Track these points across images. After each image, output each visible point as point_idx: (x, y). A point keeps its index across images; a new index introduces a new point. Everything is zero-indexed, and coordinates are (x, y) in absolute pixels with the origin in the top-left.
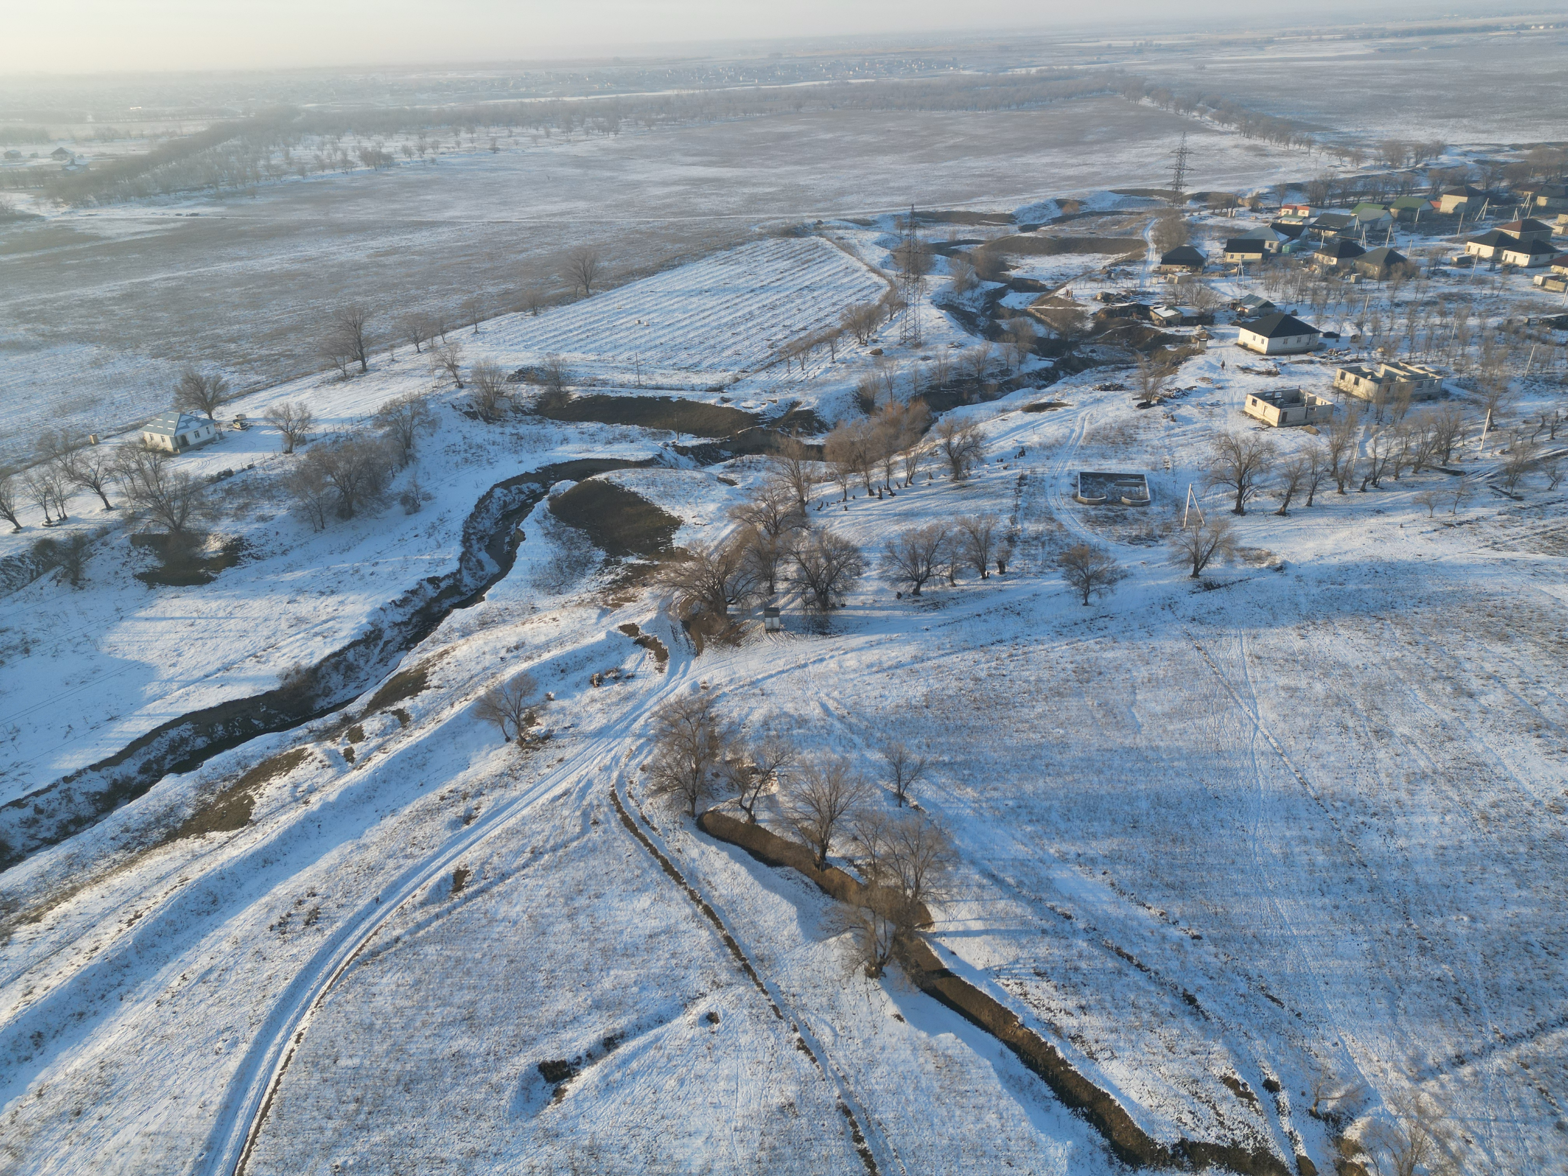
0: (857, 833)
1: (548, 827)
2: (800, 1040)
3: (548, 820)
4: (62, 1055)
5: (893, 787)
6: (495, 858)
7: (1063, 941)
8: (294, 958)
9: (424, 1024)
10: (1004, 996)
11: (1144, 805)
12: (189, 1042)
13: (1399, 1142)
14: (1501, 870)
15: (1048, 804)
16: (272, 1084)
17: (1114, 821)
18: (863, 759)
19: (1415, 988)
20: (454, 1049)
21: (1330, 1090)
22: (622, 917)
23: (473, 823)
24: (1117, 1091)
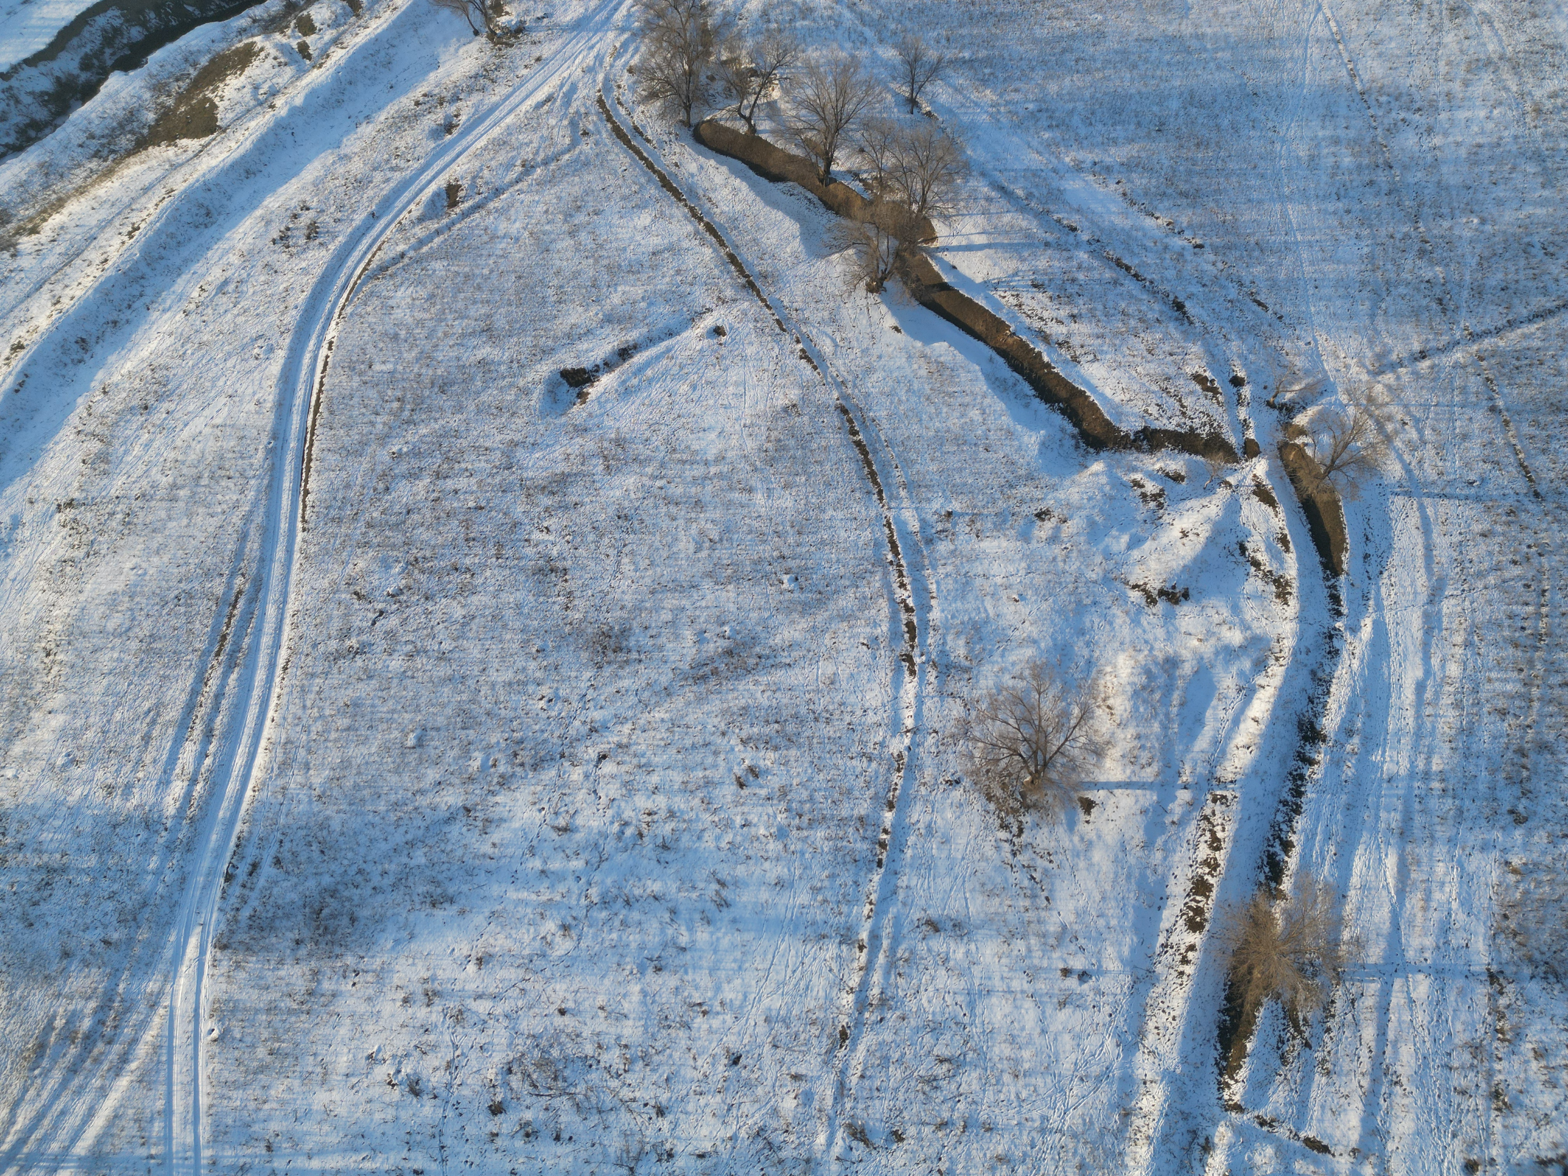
0: (864, 144)
1: (536, 138)
2: (802, 350)
3: (535, 130)
4: (112, 359)
5: (905, 91)
6: (486, 172)
7: (1065, 254)
8: (305, 271)
9: (446, 334)
10: (1000, 307)
11: (1174, 104)
12: (227, 348)
13: (1343, 426)
14: (1531, 168)
15: (1070, 106)
16: (316, 386)
17: (1139, 124)
18: (875, 59)
19: (1402, 290)
20: (479, 357)
21: (1291, 384)
22: (624, 234)
23: (455, 132)
24: (1094, 389)
